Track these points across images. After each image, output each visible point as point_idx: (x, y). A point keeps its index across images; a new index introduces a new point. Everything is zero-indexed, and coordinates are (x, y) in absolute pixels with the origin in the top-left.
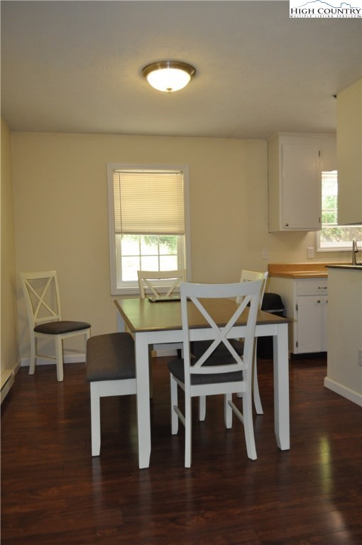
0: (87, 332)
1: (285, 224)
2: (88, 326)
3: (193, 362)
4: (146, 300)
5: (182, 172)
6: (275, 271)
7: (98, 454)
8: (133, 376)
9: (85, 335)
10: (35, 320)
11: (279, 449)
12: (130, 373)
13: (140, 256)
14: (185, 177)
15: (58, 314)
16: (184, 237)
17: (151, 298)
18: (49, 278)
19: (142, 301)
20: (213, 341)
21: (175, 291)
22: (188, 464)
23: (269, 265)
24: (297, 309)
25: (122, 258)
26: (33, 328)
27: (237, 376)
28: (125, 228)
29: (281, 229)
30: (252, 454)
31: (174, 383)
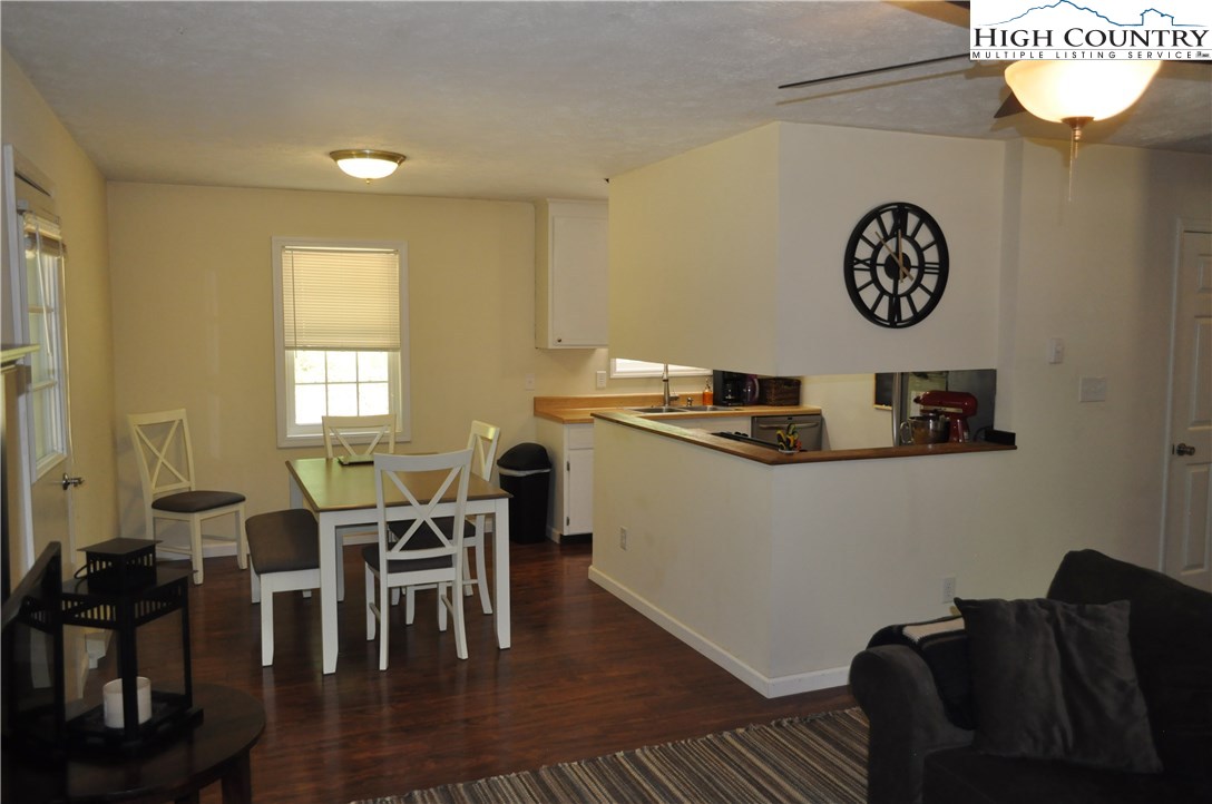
0: (240, 507)
1: (556, 339)
2: (240, 499)
3: (390, 546)
4: (335, 460)
5: (395, 252)
6: (545, 408)
7: (270, 663)
8: (317, 566)
9: (237, 513)
10: (153, 489)
11: (499, 648)
12: (311, 561)
13: (326, 383)
14: (401, 260)
15: (189, 480)
16: (399, 354)
17: (342, 458)
18: (174, 421)
19: (328, 461)
20: (414, 521)
21: (383, 441)
22: (383, 665)
23: (535, 399)
24: (568, 469)
25: (297, 387)
26: (151, 503)
27: (446, 562)
28: (302, 340)
29: (550, 347)
30: (463, 653)
31: (369, 575)
